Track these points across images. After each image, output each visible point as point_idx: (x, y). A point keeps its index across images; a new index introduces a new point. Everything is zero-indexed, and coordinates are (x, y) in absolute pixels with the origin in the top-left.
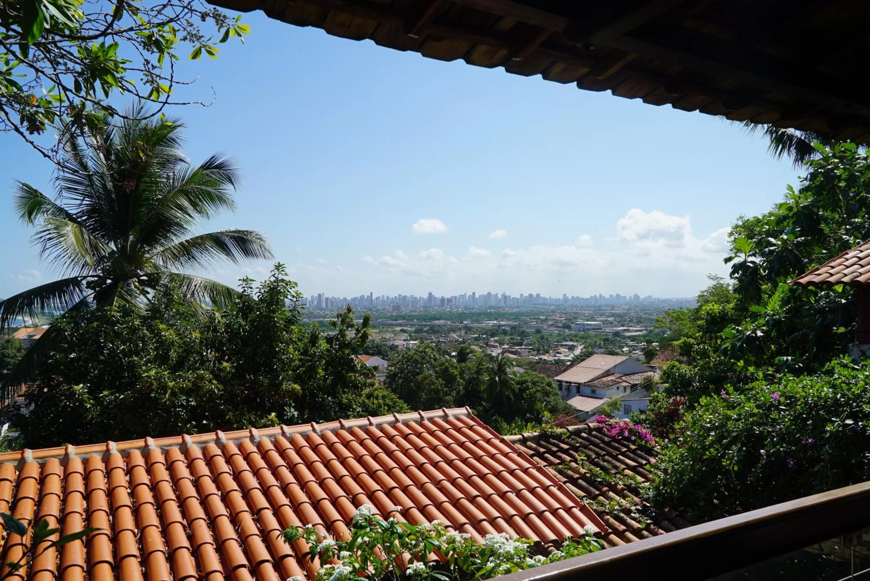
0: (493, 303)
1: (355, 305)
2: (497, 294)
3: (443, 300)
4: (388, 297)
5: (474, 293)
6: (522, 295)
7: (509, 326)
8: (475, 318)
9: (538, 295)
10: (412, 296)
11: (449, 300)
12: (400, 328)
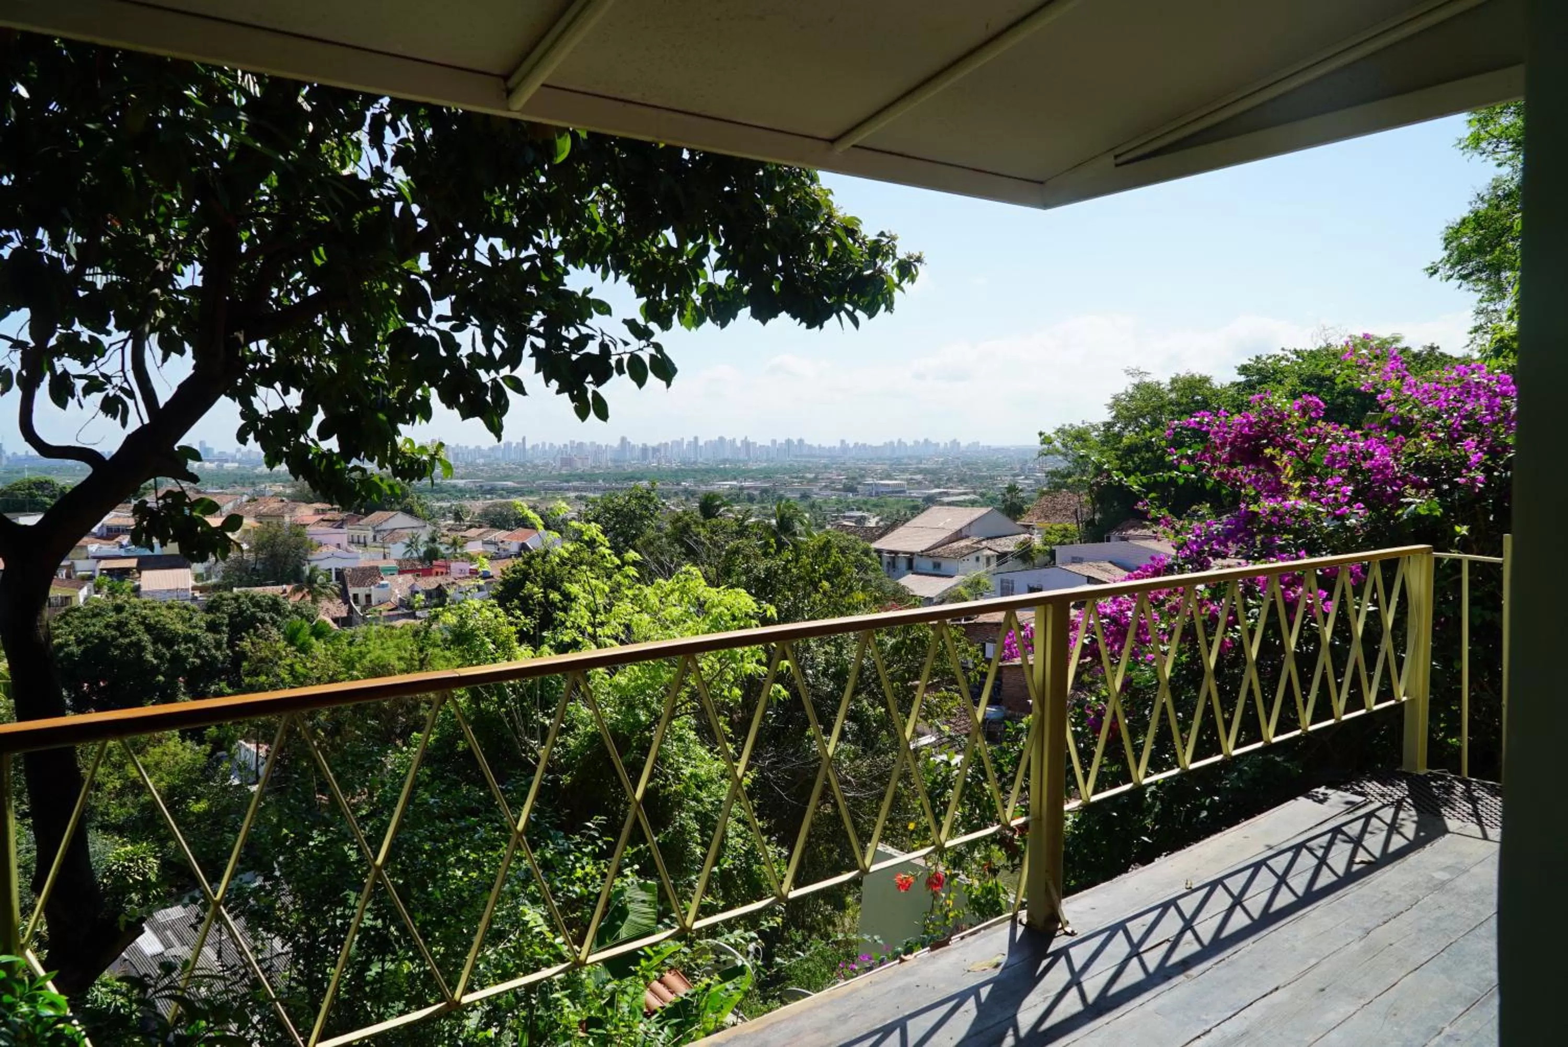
0: (728, 454)
1: (497, 459)
2: (734, 440)
3: (645, 449)
4: (551, 444)
5: (696, 438)
6: (774, 442)
7: (756, 488)
8: (699, 478)
9: (801, 441)
10: (592, 443)
11: (656, 450)
12: (577, 494)
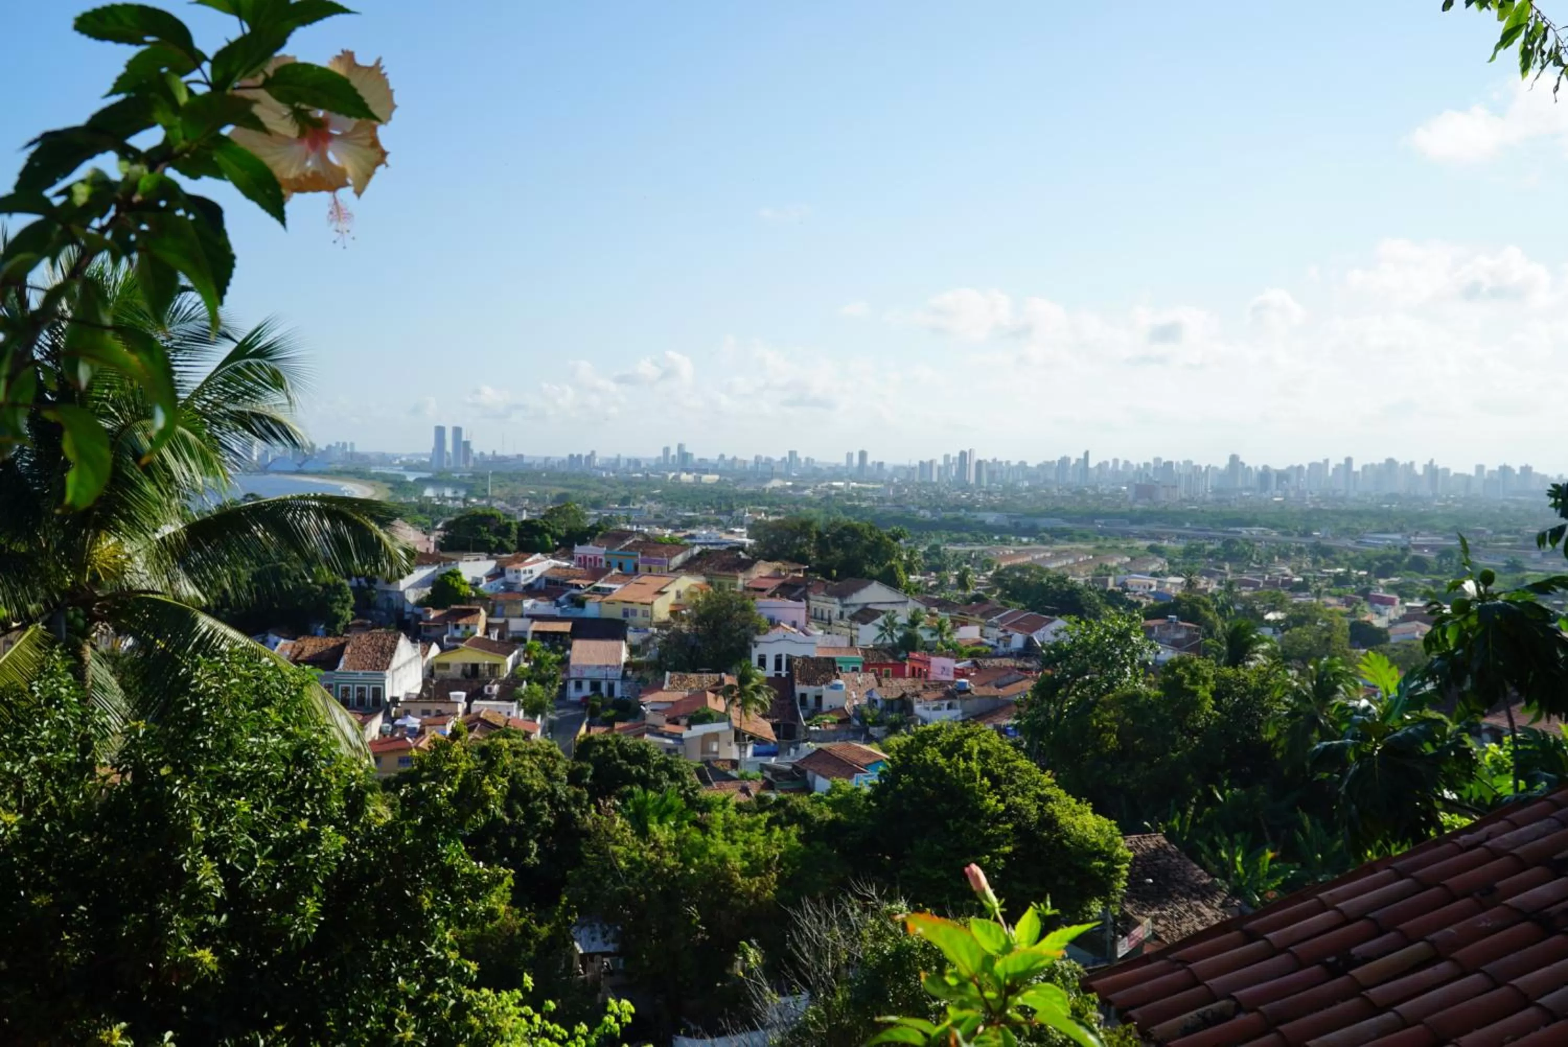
0: (1400, 487)
1: (1046, 481)
2: (1412, 464)
3: (1265, 475)
4: (1126, 462)
5: (1349, 460)
6: (1480, 468)
7: (1432, 548)
8: (1343, 524)
9: (1526, 470)
10: (1188, 463)
11: (1282, 476)
12: (1148, 543)
